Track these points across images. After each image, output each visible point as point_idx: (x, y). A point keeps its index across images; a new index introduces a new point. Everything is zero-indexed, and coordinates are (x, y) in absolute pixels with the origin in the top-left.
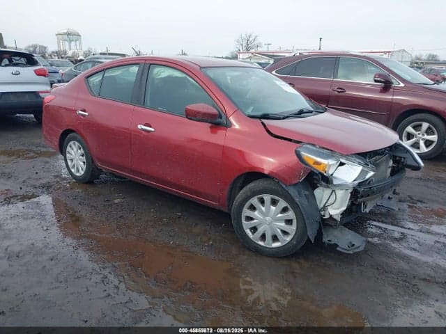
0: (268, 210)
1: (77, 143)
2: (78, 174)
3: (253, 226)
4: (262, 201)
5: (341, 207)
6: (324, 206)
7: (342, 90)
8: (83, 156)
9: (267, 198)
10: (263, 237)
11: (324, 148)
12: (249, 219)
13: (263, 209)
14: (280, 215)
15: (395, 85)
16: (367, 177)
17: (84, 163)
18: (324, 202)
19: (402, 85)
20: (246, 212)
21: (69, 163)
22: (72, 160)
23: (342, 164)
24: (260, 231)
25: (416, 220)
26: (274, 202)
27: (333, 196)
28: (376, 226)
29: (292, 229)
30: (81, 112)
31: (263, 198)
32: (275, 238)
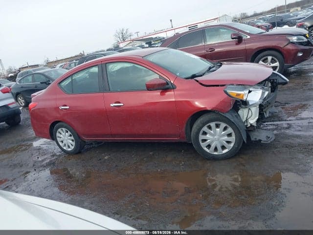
0: (215, 132)
1: (64, 129)
2: (69, 150)
3: (208, 144)
4: (210, 128)
5: (256, 117)
6: (247, 119)
7: (212, 49)
8: (70, 136)
9: (213, 124)
10: (216, 149)
11: (240, 85)
12: (204, 140)
13: (212, 132)
14: (223, 133)
15: (244, 38)
16: (265, 96)
17: (73, 140)
18: (245, 117)
19: (249, 37)
20: (201, 137)
21: (61, 144)
22: (62, 142)
23: (250, 92)
24: (213, 146)
25: (290, 115)
26: (217, 126)
27: (250, 112)
28: (271, 125)
29: (233, 139)
30: (62, 107)
31: (209, 126)
32: (223, 147)
